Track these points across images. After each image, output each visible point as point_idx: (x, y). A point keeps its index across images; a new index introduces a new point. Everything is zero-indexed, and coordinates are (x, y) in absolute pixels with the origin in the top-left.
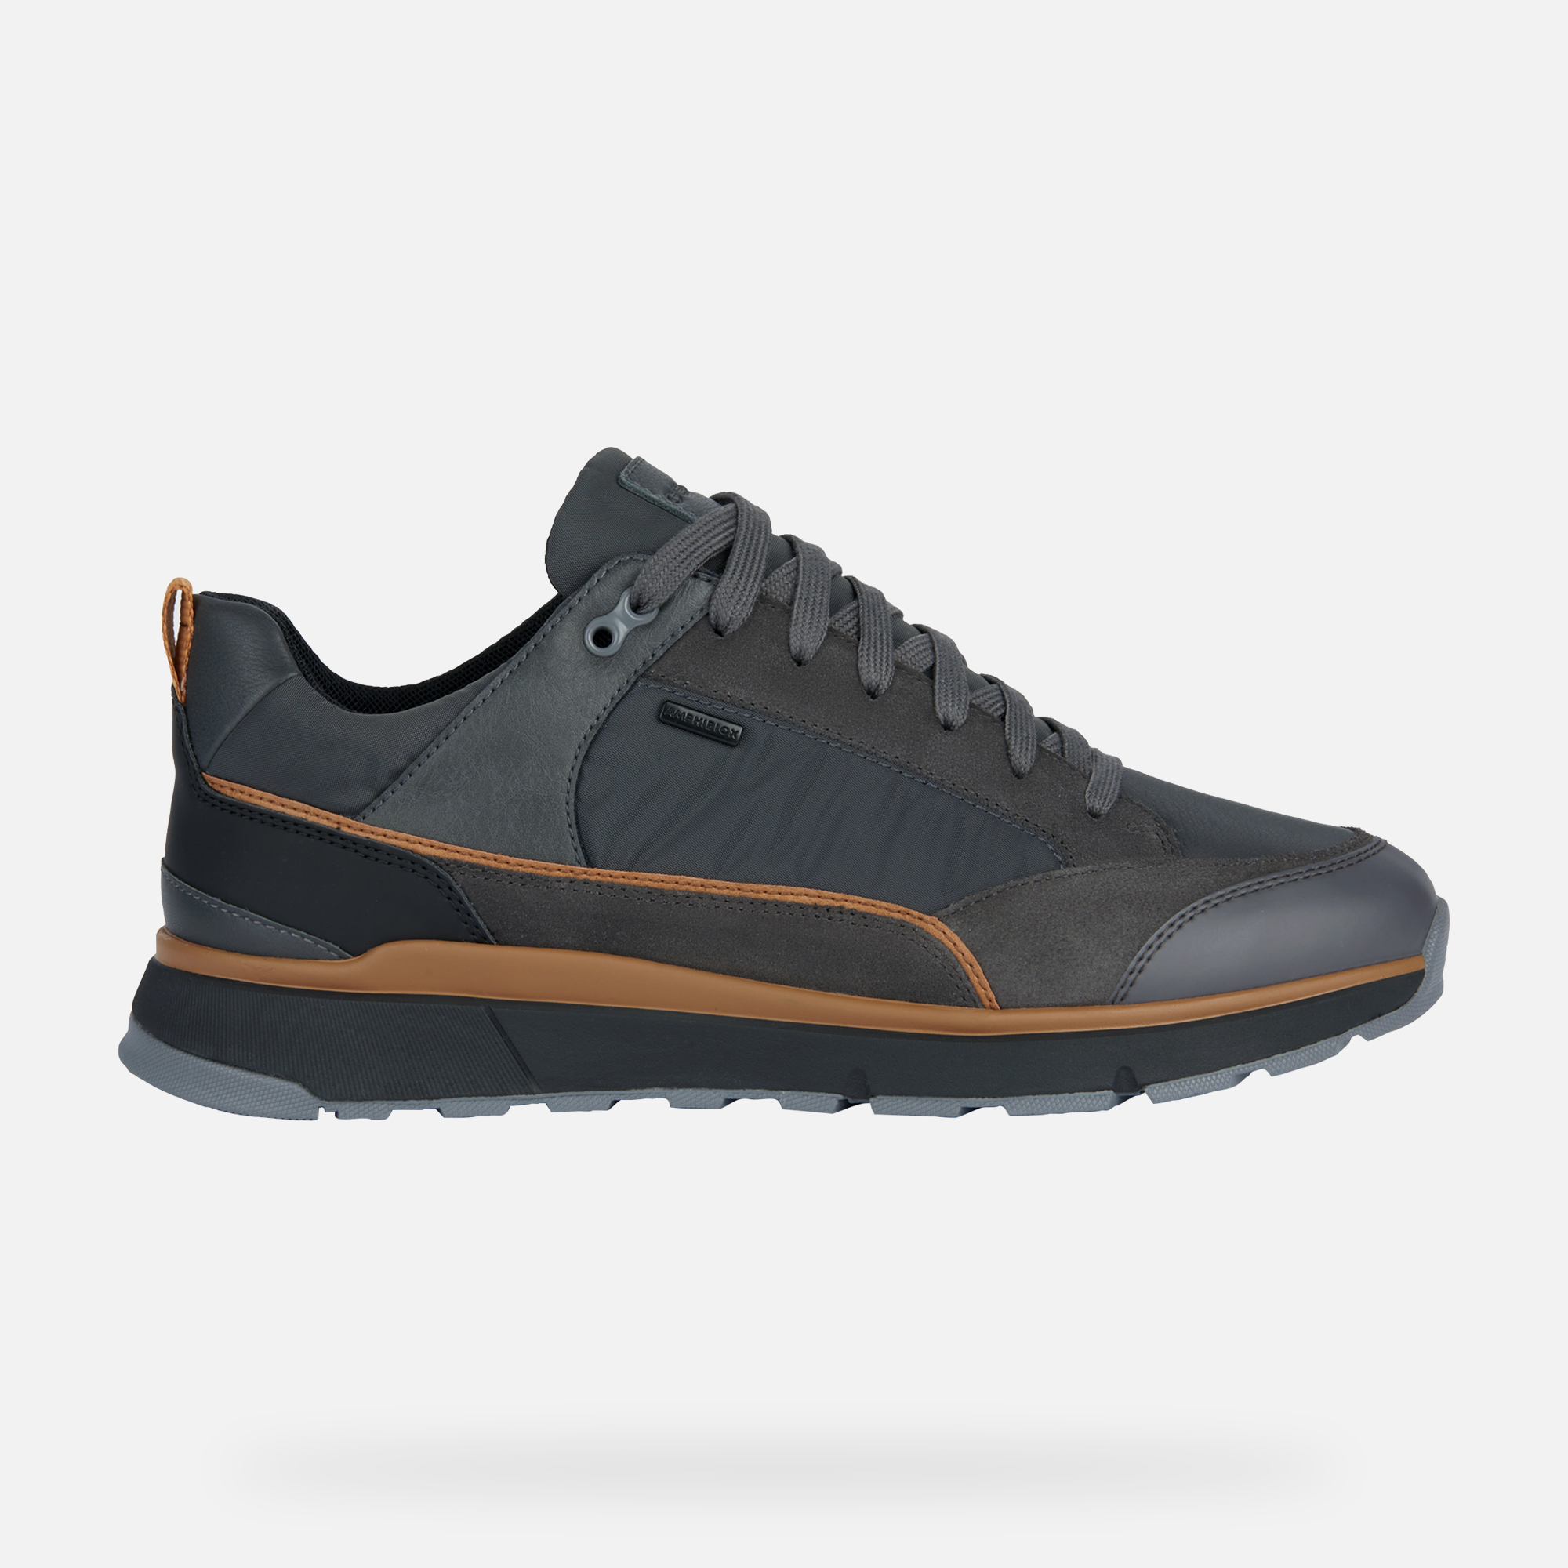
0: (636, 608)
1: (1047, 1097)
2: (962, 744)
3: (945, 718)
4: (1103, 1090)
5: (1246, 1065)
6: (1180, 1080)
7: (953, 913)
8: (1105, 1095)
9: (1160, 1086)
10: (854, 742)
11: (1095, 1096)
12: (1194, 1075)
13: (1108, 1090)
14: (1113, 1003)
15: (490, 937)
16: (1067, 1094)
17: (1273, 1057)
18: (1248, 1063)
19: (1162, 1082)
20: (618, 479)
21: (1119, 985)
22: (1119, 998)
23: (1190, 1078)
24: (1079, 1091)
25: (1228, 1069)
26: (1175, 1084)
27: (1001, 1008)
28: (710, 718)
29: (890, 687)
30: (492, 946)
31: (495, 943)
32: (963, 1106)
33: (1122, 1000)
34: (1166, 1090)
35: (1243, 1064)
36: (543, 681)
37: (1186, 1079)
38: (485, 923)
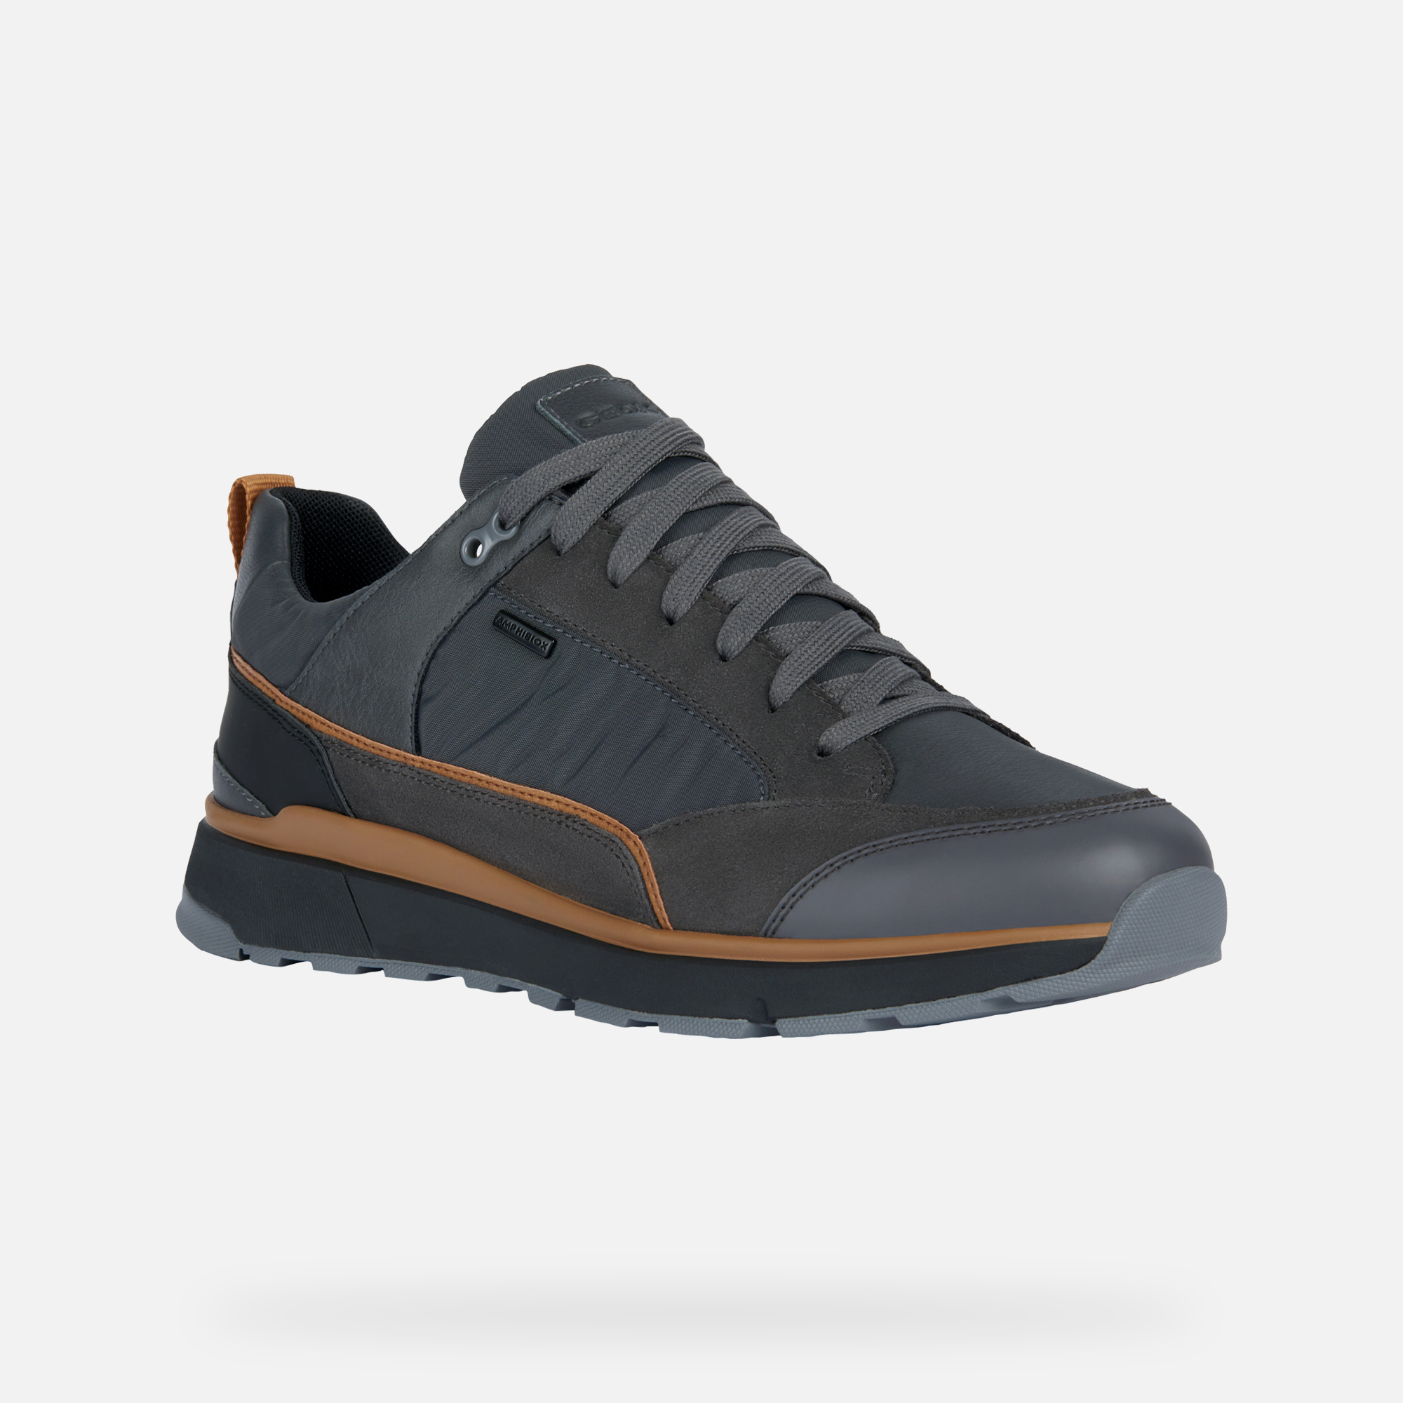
0: (503, 525)
1: (691, 1018)
2: (728, 674)
3: (723, 650)
4: (737, 1019)
5: (877, 1010)
6: (809, 1018)
7: (654, 833)
8: (739, 1024)
9: (790, 1021)
10: (640, 664)
11: (731, 1023)
12: (823, 1014)
13: (743, 1019)
14: (765, 935)
15: (348, 810)
16: (708, 1018)
17: (906, 1006)
18: (878, 1008)
19: (790, 1017)
20: (535, 405)
21: (770, 919)
22: (770, 933)
23: (819, 1017)
24: (717, 1017)
25: (857, 1012)
26: (804, 1021)
27: (674, 929)
28: (528, 631)
29: (685, 615)
30: (347, 817)
31: (352, 815)
32: (629, 1018)
33: (774, 933)
34: (794, 1026)
35: (874, 1009)
36: (415, 583)
37: (815, 1017)
38: (344, 797)
